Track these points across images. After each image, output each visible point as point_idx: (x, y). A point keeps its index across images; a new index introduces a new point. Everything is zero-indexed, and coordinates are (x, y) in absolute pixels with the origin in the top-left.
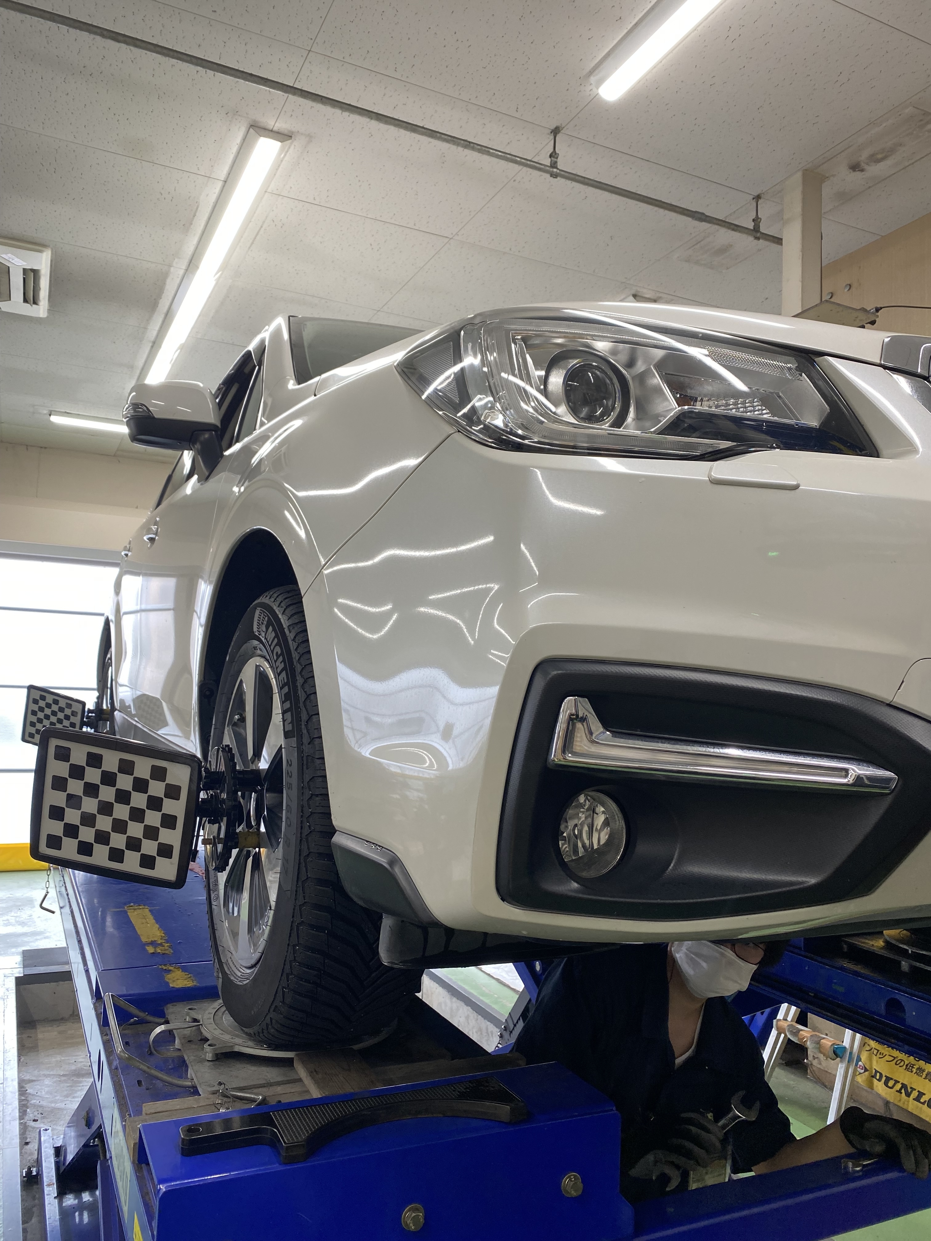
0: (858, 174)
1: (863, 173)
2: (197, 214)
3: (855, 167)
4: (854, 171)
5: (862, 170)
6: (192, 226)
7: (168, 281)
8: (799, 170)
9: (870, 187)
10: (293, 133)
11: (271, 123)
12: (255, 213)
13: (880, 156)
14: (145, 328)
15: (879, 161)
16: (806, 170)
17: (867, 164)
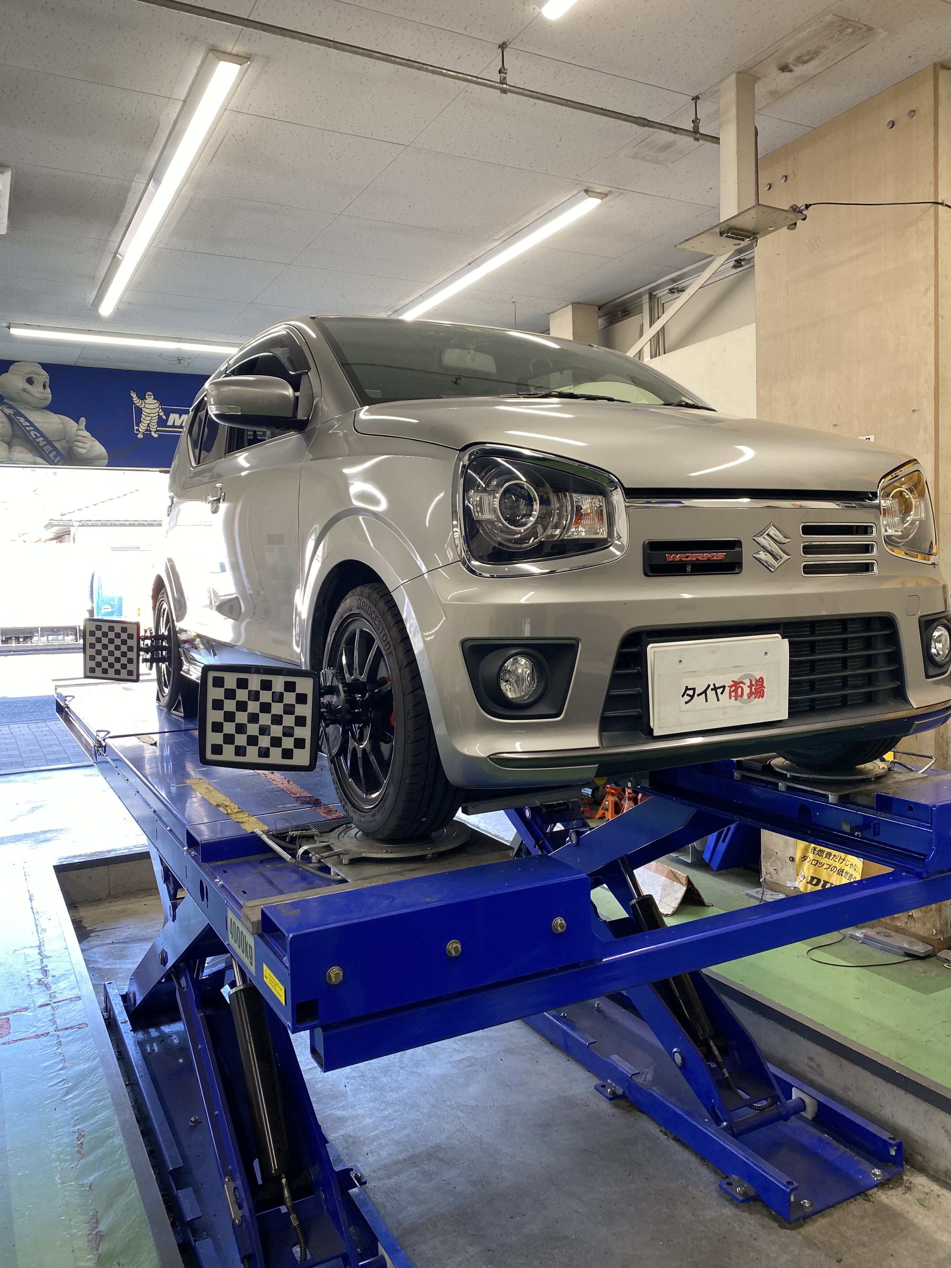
0: (787, 75)
1: (792, 73)
2: (158, 132)
3: (784, 68)
4: (783, 71)
5: (791, 71)
6: (153, 143)
7: (130, 195)
8: (733, 72)
9: (799, 85)
10: (251, 55)
11: (229, 47)
12: (215, 129)
13: (806, 58)
14: (107, 240)
15: (805, 62)
16: (739, 72)
17: (795, 65)
